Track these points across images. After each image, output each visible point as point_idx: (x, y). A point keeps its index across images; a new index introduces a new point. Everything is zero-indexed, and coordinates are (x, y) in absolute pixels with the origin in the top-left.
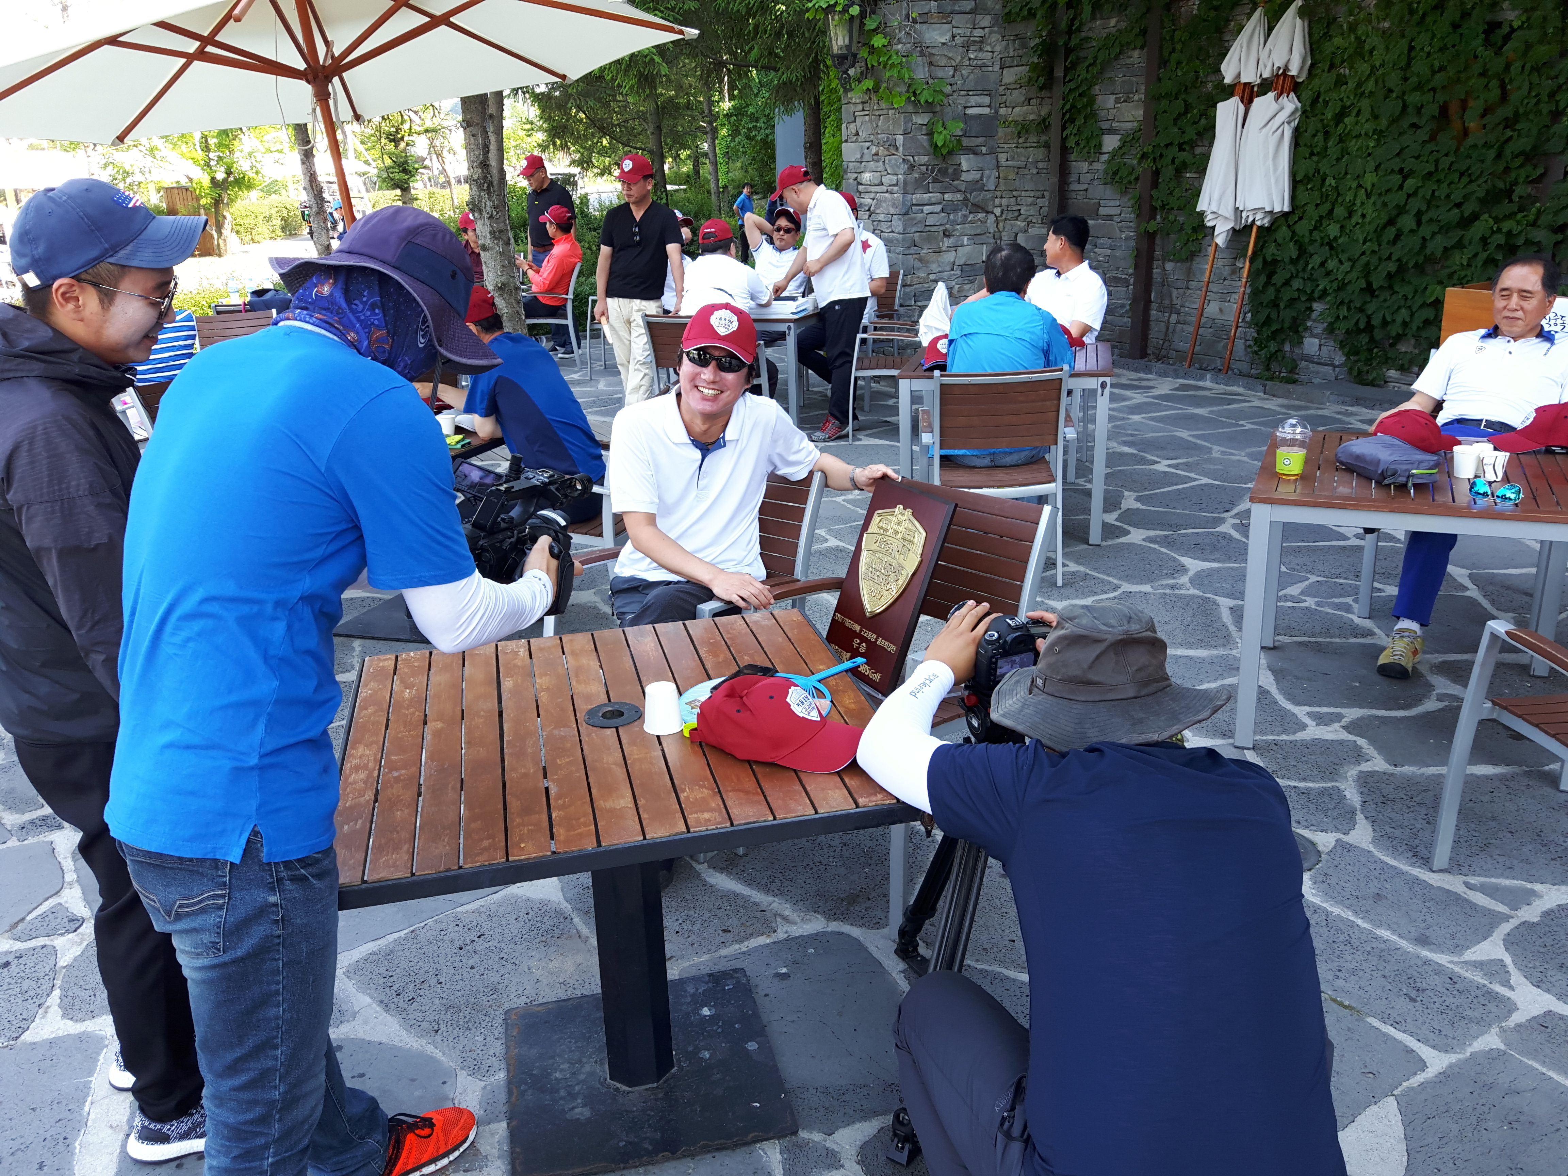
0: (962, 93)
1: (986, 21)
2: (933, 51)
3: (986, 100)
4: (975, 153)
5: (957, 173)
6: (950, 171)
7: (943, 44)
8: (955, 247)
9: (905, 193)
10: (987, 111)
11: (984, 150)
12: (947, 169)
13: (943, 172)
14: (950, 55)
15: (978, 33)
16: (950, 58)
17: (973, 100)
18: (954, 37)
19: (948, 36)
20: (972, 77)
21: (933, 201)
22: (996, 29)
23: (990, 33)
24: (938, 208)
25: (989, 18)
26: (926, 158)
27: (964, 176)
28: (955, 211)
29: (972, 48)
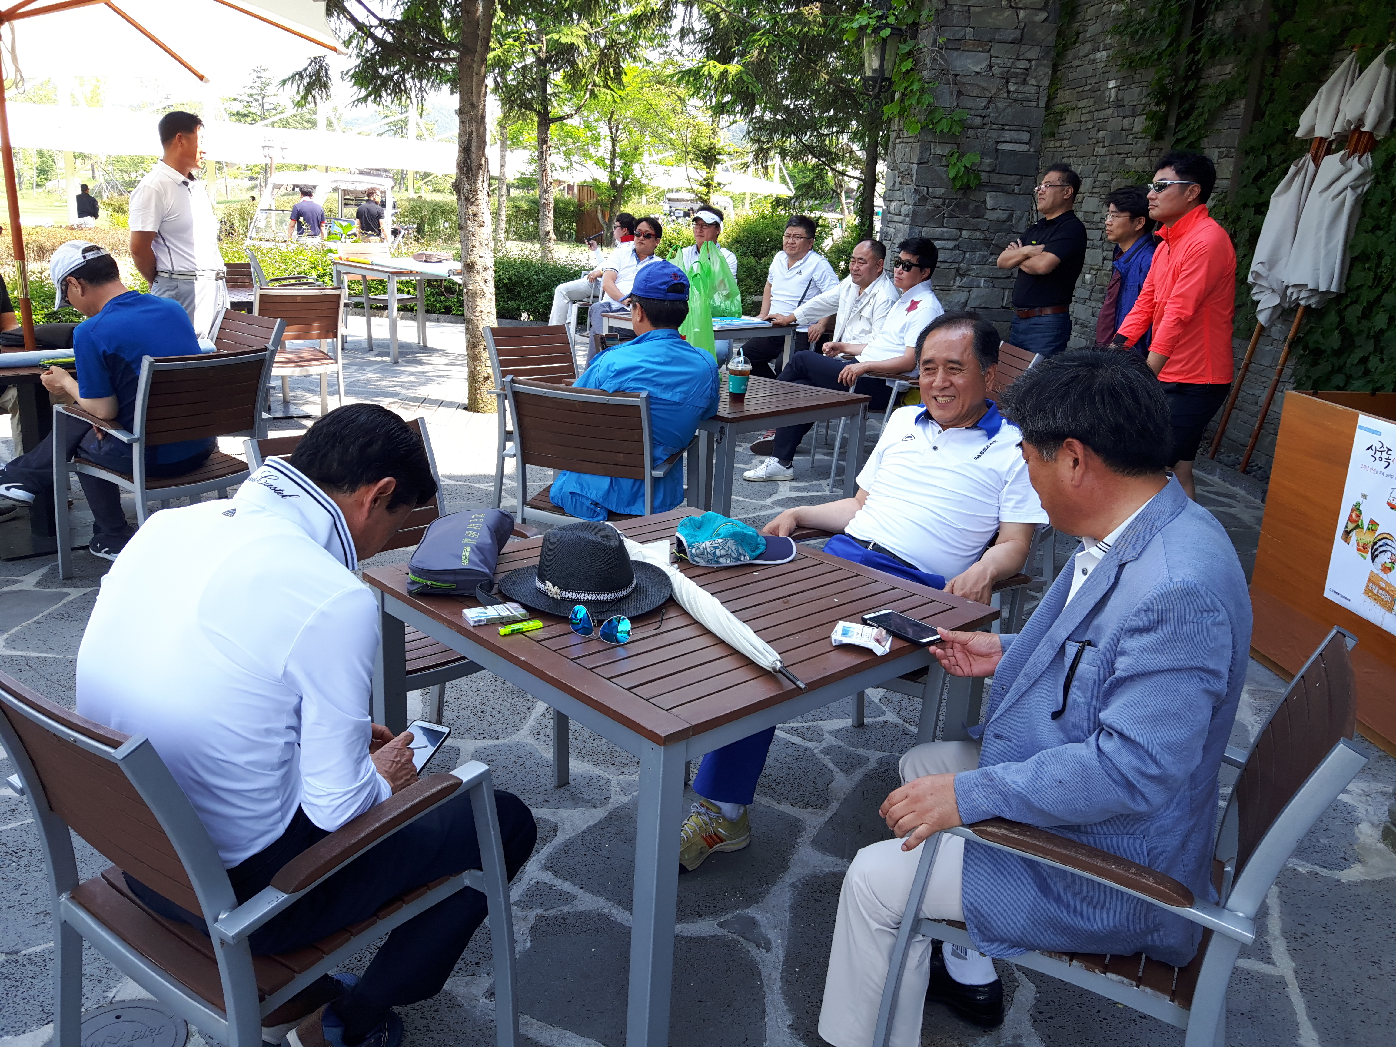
0: (995, 126)
1: (1033, 53)
2: (964, 80)
3: (1026, 137)
4: (1005, 192)
5: (980, 211)
6: (971, 207)
7: (977, 73)
8: (969, 288)
9: (913, 224)
10: (1025, 148)
11: (1017, 189)
12: (967, 205)
13: (963, 208)
14: (985, 85)
15: (1023, 64)
16: (984, 89)
17: (1008, 135)
18: (991, 67)
19: (984, 65)
20: (1009, 110)
21: (946, 236)
22: (1045, 62)
23: (1037, 66)
24: (951, 244)
25: (1037, 49)
26: (943, 191)
27: (990, 216)
28: (973, 249)
29: (1013, 80)
